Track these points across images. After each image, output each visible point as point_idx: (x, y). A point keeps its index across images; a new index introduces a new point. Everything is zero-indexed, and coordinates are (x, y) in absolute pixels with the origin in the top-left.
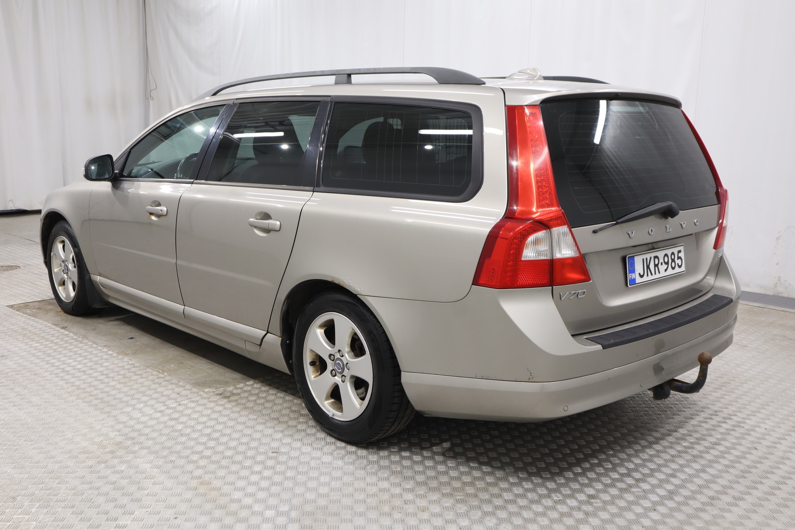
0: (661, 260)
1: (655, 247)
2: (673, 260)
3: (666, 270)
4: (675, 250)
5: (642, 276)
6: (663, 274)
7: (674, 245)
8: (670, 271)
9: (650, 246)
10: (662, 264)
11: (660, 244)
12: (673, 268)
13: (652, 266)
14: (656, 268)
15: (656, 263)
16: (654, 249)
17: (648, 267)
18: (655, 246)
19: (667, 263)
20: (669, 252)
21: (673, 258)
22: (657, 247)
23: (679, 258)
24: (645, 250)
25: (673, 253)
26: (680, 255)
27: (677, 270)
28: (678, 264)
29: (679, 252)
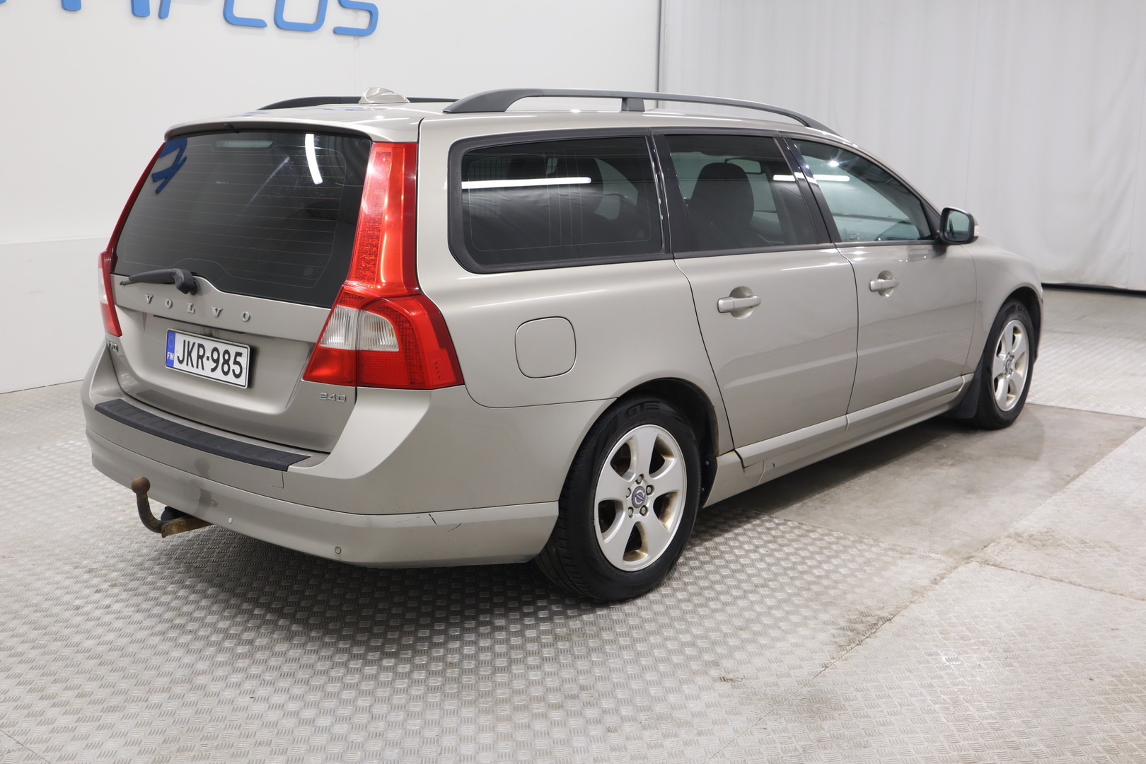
0: (208, 354)
1: (214, 335)
2: (226, 362)
3: (213, 370)
4: (233, 350)
5: (181, 362)
6: (207, 372)
7: (233, 343)
8: (218, 374)
9: (207, 331)
10: (208, 358)
11: (222, 334)
12: (226, 373)
13: (194, 355)
14: (200, 360)
15: (201, 354)
16: (211, 335)
17: (189, 354)
18: (214, 332)
19: (217, 361)
20: (222, 348)
21: (227, 357)
22: (217, 336)
23: (236, 363)
24: (199, 332)
25: (226, 352)
26: (239, 359)
27: (231, 378)
28: (233, 370)
29: (238, 354)
